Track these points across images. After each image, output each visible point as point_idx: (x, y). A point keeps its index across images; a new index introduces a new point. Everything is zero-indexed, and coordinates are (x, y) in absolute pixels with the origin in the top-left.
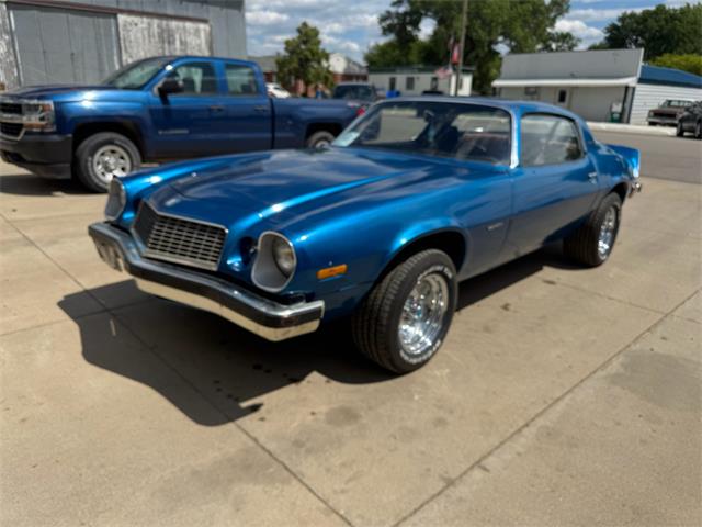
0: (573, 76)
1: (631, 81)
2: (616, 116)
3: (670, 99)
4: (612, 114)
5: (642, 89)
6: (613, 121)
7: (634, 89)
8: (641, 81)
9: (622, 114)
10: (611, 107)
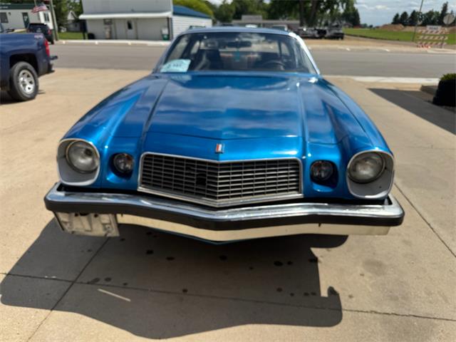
0: (133, 11)
1: (169, 14)
2: (166, 37)
3: (191, 25)
4: (163, 35)
5: (176, 20)
6: (165, 39)
7: (171, 19)
8: (175, 14)
9: (168, 35)
10: (161, 32)
